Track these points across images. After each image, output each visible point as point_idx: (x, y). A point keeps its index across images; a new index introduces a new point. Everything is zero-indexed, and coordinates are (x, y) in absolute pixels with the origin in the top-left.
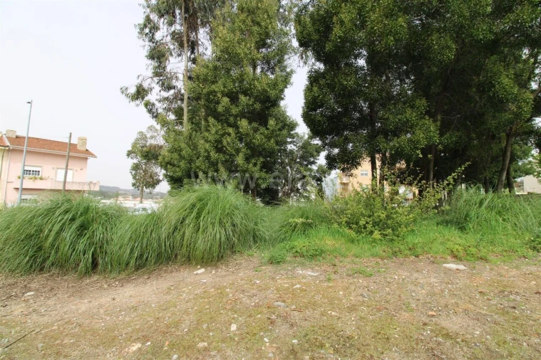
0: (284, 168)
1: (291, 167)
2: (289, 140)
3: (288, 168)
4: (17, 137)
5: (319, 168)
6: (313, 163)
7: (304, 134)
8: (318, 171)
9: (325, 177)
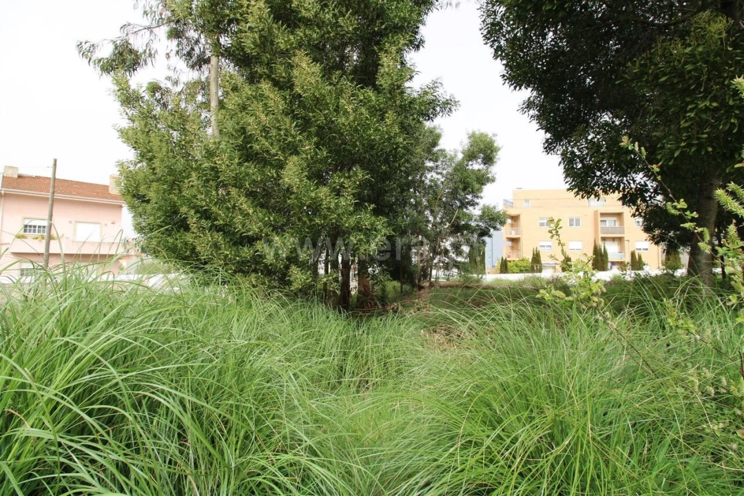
0: (420, 213)
1: (432, 212)
2: (429, 164)
3: (427, 212)
4: (20, 177)
5: (484, 213)
6: (473, 204)
7: (456, 151)
8: (482, 217)
9: (495, 228)
